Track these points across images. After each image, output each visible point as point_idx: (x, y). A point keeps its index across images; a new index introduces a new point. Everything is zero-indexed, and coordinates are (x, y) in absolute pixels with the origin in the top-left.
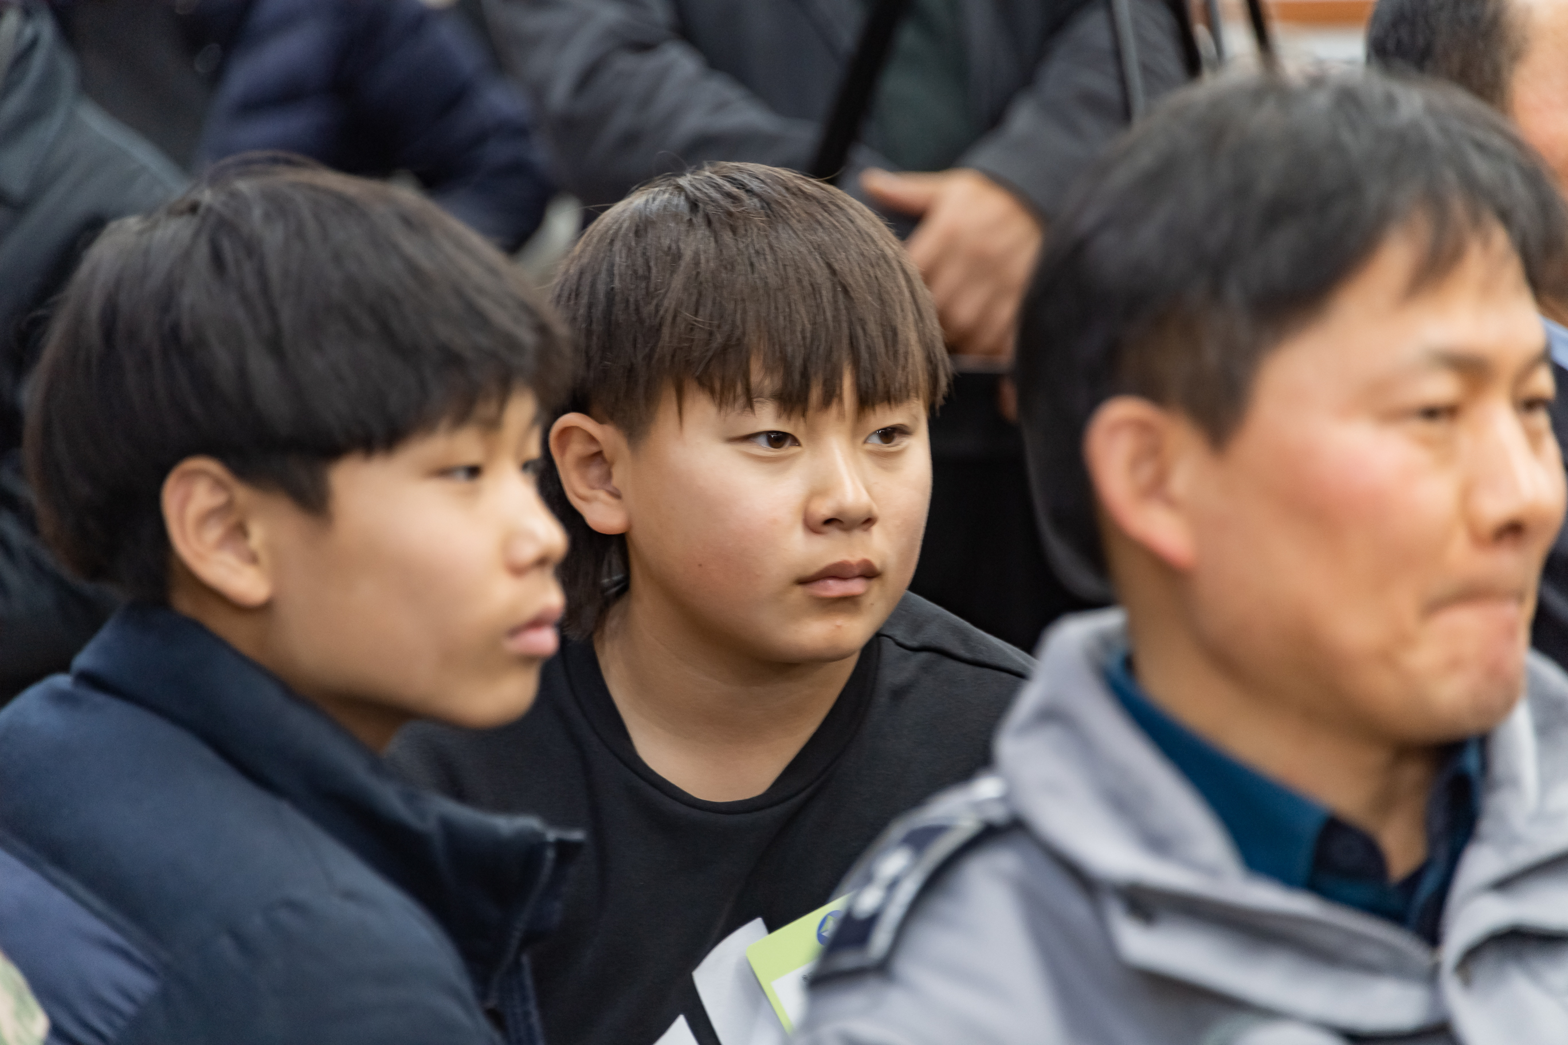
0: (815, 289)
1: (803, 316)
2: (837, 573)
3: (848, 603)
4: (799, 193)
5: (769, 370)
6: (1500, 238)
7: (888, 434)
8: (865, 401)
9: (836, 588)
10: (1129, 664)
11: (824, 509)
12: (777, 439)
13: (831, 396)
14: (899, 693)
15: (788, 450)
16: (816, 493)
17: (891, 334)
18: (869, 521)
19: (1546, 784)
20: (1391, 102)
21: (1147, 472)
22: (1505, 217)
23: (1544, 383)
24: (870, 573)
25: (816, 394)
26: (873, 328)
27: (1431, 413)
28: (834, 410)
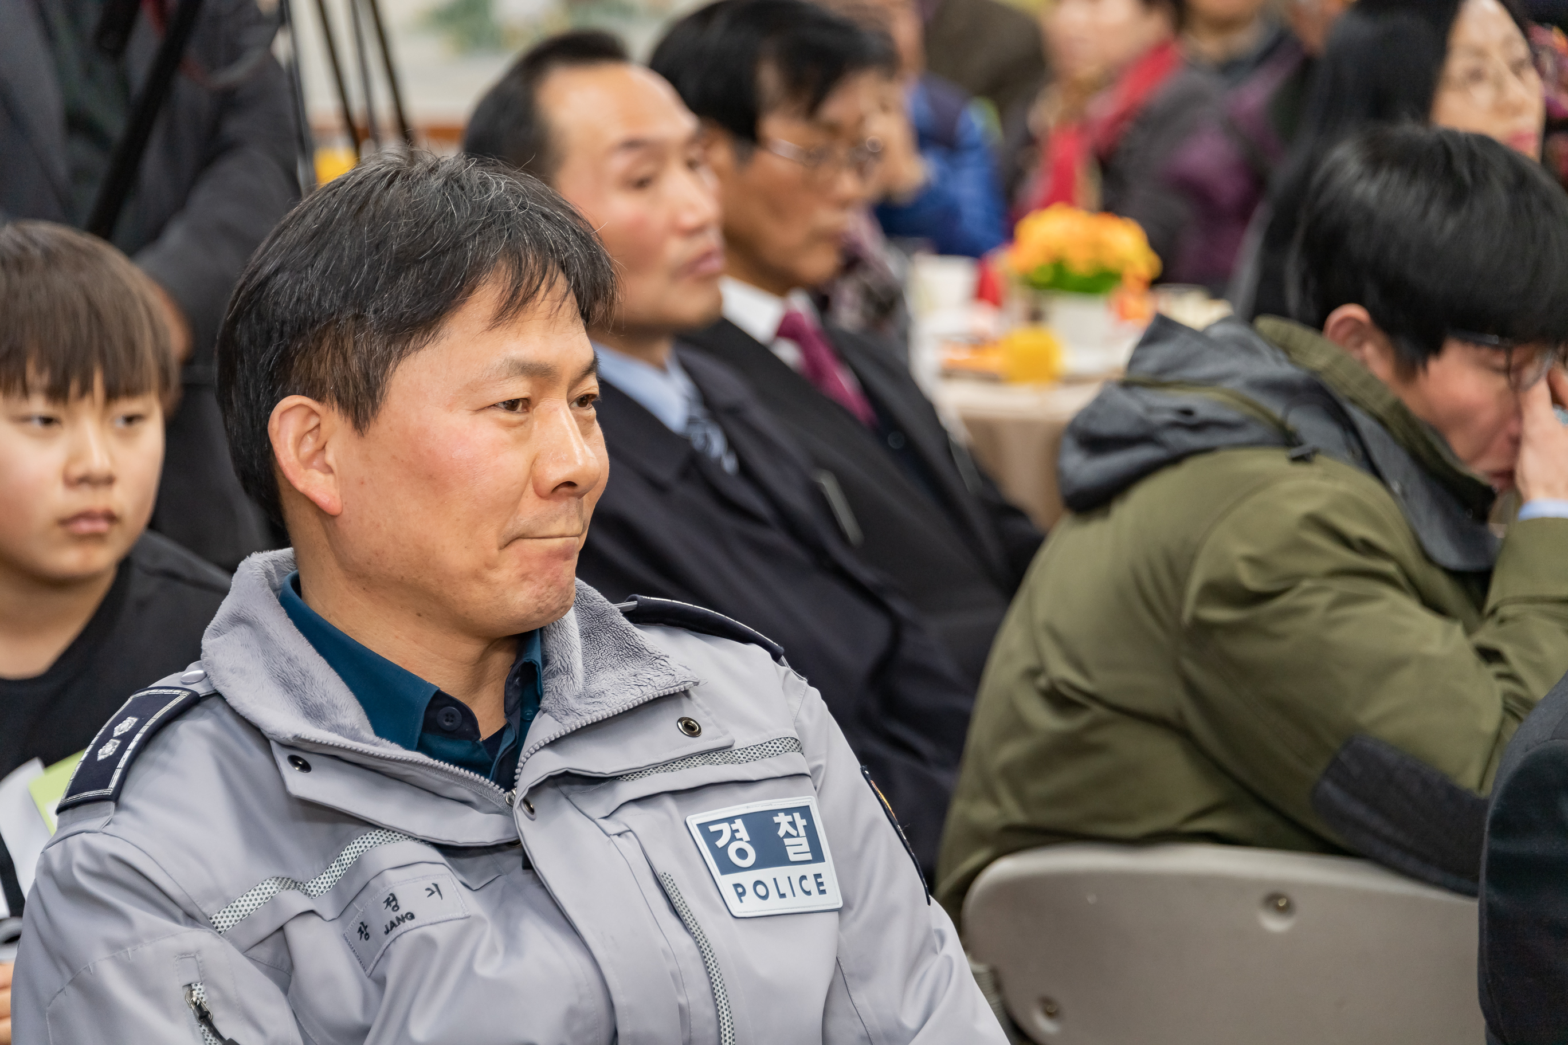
0: (75, 315)
1: (65, 333)
2: (87, 515)
3: (98, 538)
4: (70, 246)
5: (40, 370)
6: (561, 282)
7: (130, 419)
8: (112, 394)
9: (85, 527)
10: (296, 583)
11: (78, 471)
12: (47, 421)
13: (86, 389)
14: (142, 605)
15: (55, 428)
16: (75, 458)
17: (131, 346)
18: (109, 481)
19: (590, 672)
20: (485, 185)
21: (309, 445)
22: (564, 267)
23: (591, 386)
24: (111, 517)
25: (74, 388)
26: (119, 343)
27: (511, 405)
28: (87, 401)
